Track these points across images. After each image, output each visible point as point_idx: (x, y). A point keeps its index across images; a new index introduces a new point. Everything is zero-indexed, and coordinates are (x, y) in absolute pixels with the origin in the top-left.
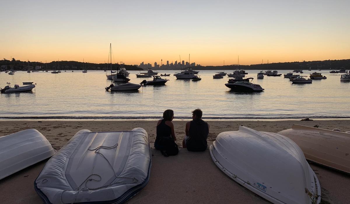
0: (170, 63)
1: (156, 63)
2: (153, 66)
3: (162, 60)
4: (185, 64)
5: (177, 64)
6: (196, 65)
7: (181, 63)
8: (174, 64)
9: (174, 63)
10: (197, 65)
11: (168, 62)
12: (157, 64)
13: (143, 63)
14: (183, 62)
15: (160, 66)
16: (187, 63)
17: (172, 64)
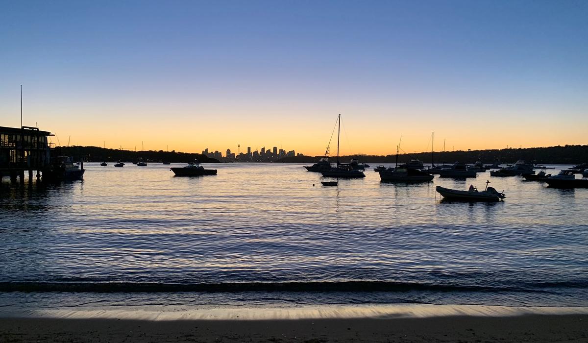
0: (252, 151)
1: (228, 151)
2: (224, 155)
3: (239, 146)
4: (278, 152)
5: (265, 152)
6: (296, 155)
7: (272, 151)
8: (259, 153)
9: (259, 151)
10: (298, 154)
11: (249, 148)
12: (231, 153)
13: (207, 150)
14: (275, 149)
15: (236, 155)
16: (281, 150)
17: (256, 152)
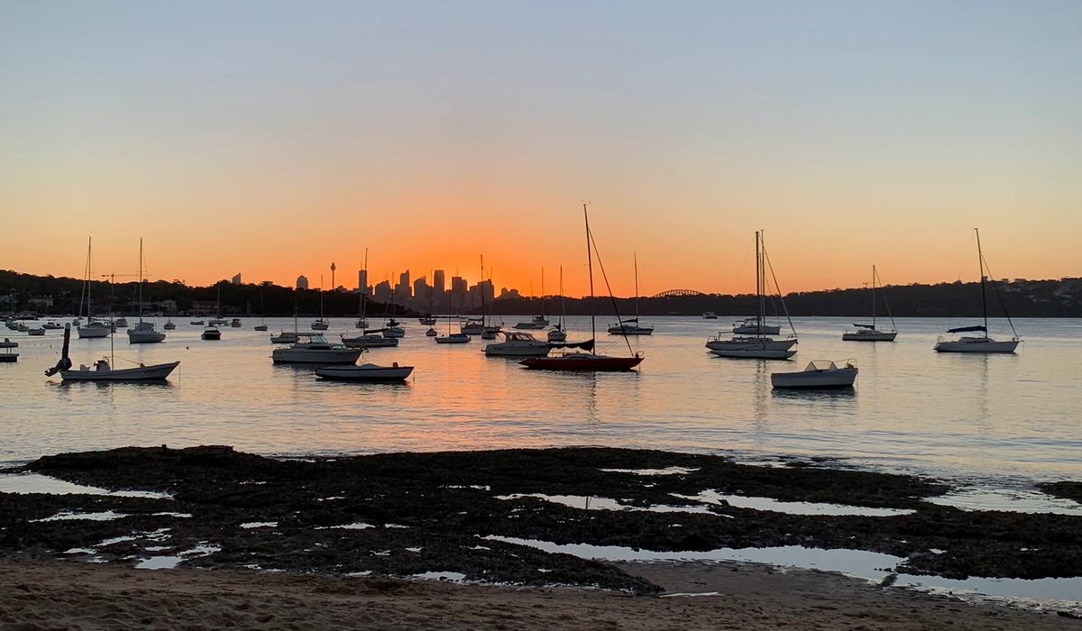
0: (373, 282)
1: (302, 282)
3: (333, 268)
4: (448, 286)
5: (411, 285)
6: (497, 294)
7: (430, 282)
8: (393, 287)
9: (394, 283)
11: (363, 275)
12: (310, 287)
13: (238, 277)
14: (439, 277)
16: (455, 281)
17: (383, 286)
